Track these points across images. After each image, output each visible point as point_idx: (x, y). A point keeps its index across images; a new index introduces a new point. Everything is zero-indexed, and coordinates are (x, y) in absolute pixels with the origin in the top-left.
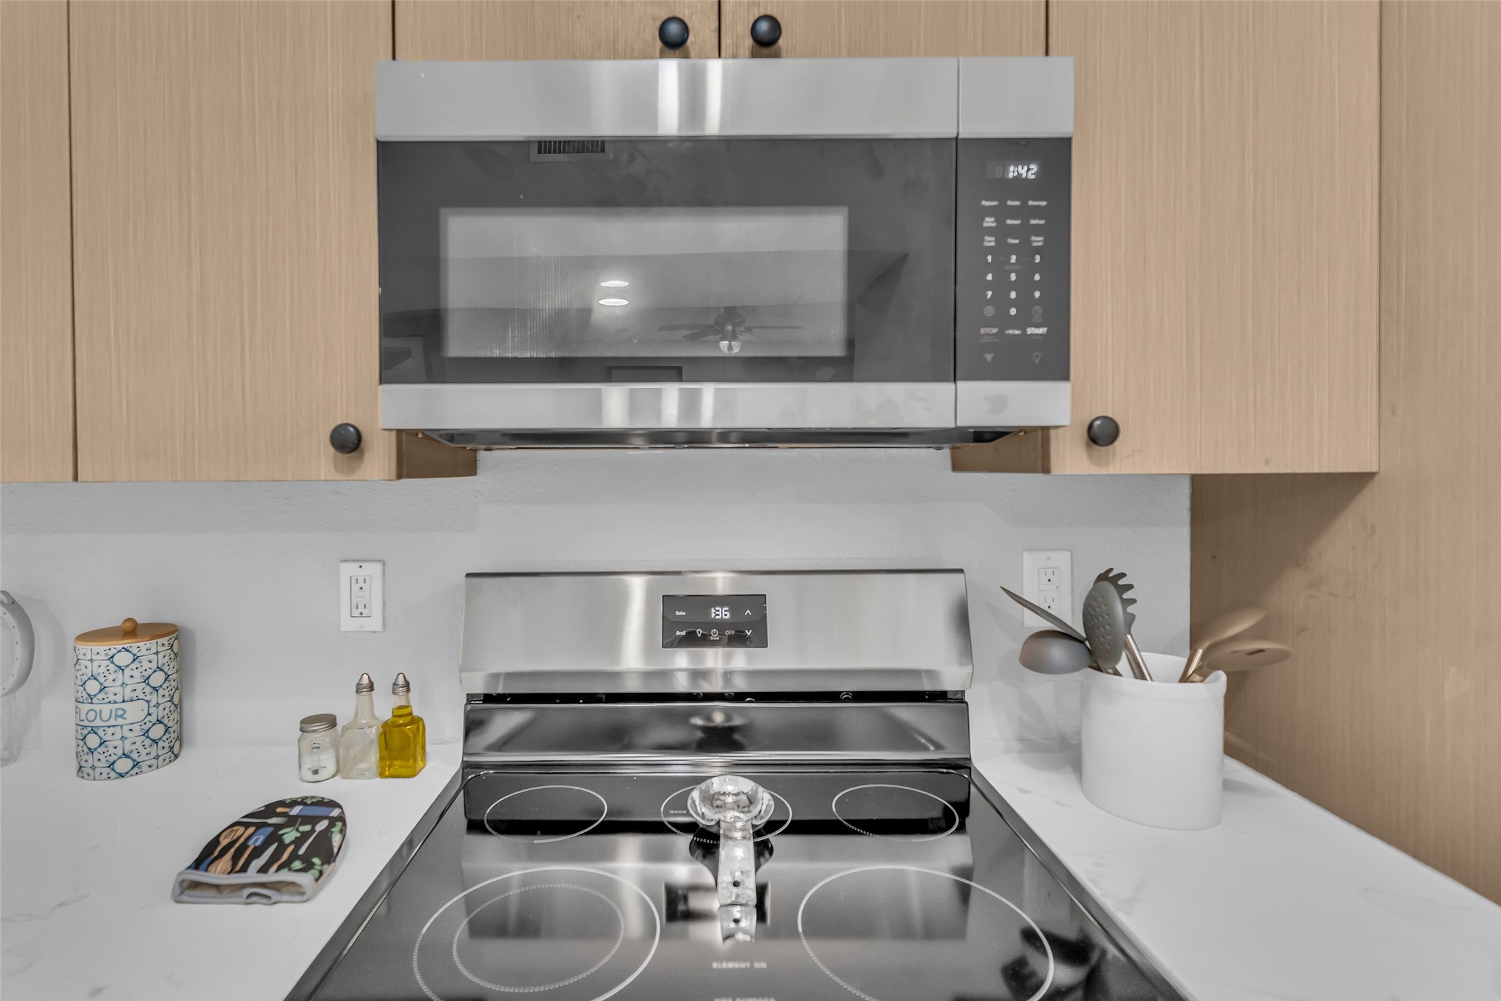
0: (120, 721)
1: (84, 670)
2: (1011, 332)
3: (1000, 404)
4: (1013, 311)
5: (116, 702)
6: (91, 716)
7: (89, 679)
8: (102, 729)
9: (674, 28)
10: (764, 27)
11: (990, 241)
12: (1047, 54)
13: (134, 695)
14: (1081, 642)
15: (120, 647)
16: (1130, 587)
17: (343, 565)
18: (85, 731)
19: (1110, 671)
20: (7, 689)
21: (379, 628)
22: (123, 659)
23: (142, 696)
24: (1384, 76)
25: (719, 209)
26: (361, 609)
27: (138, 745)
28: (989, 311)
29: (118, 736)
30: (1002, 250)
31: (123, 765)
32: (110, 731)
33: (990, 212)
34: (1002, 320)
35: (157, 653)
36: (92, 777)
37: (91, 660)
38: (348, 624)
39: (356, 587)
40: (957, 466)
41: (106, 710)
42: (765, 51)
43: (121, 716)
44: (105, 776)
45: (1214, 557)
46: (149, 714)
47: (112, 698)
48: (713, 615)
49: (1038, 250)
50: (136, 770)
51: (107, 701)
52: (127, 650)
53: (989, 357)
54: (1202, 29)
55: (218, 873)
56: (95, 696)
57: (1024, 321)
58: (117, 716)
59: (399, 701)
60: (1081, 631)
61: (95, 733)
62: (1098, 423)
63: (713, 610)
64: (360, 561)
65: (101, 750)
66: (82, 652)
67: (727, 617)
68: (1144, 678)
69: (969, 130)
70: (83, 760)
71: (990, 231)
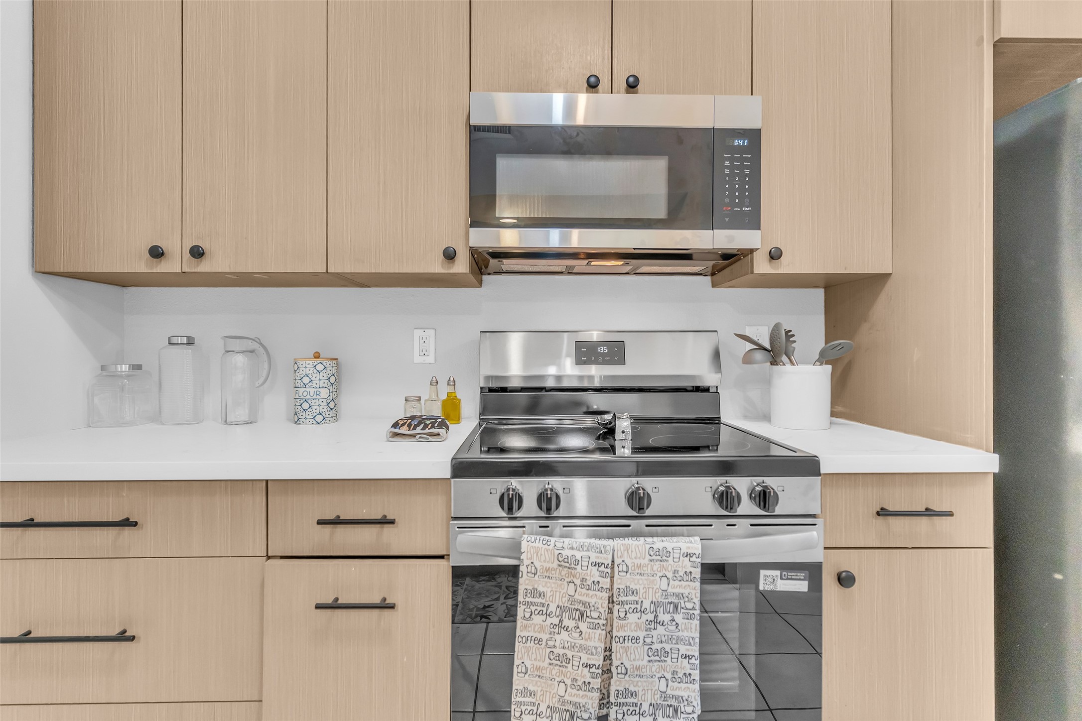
0: (318, 397)
1: (302, 372)
2: (736, 209)
3: (731, 239)
4: (737, 201)
5: (316, 388)
6: (305, 394)
7: (304, 376)
8: (310, 400)
9: (593, 80)
10: (631, 79)
11: (727, 171)
12: (752, 95)
13: (324, 385)
14: (769, 351)
15: (319, 362)
16: (793, 336)
17: (415, 331)
18: (302, 401)
19: (781, 364)
20: (260, 384)
21: (433, 361)
22: (320, 367)
23: (327, 386)
24: (893, 106)
25: (615, 156)
26: (424, 352)
27: (325, 410)
28: (727, 200)
29: (317, 404)
30: (732, 175)
31: (319, 418)
32: (314, 401)
33: (727, 159)
34: (732, 204)
35: (333, 367)
36: (305, 423)
37: (306, 367)
38: (418, 359)
39: (422, 341)
40: (714, 285)
41: (312, 391)
42: (632, 90)
43: (318, 395)
44: (311, 422)
45: (834, 327)
46: (329, 396)
47: (315, 385)
48: (599, 351)
49: (747, 175)
50: (324, 421)
51: (313, 387)
52: (322, 364)
53: (727, 219)
54: (817, 83)
55: (404, 430)
56: (307, 384)
57: (741, 205)
58: (317, 394)
59: (451, 389)
60: (768, 346)
61: (307, 402)
62: (773, 249)
63: (599, 349)
64: (424, 329)
65: (309, 410)
66: (301, 363)
67: (606, 351)
68: (794, 365)
69: (718, 126)
70: (301, 415)
71: (727, 167)
